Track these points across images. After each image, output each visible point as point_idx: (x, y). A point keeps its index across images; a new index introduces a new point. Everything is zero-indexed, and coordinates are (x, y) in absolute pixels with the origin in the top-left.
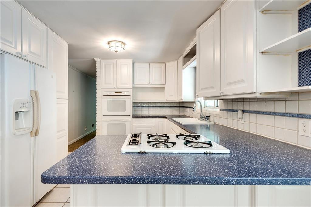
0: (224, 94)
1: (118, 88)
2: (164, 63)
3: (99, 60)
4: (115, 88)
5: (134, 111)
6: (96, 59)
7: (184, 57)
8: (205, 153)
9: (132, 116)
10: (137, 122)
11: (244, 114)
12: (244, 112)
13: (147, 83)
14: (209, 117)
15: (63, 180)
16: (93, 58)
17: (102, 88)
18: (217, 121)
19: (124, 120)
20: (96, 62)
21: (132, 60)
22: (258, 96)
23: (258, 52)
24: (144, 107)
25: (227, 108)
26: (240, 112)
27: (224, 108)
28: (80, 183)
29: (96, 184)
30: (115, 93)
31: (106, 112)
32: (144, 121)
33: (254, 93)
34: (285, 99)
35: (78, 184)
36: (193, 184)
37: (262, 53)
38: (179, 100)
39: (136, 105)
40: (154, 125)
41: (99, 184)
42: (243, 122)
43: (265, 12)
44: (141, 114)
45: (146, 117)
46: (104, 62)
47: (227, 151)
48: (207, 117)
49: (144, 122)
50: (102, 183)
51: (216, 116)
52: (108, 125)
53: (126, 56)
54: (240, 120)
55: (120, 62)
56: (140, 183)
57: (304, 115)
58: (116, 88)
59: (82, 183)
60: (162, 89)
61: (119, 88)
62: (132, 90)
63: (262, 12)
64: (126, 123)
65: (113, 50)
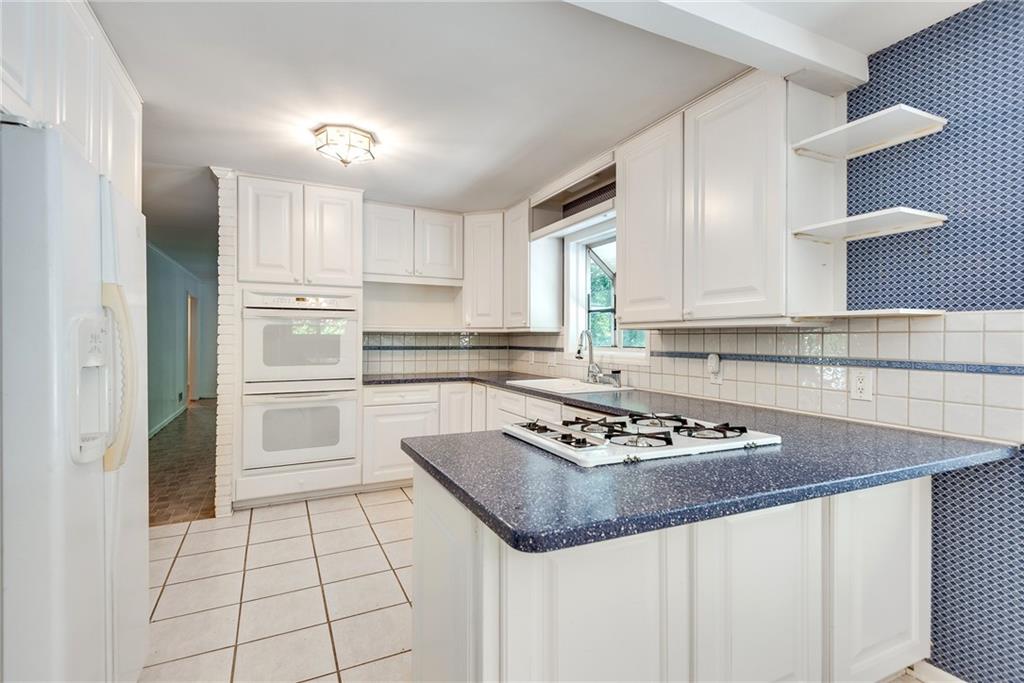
0: (696, 317)
1: (309, 284)
2: (460, 213)
3: (230, 175)
4: (296, 283)
5: (366, 362)
6: (216, 171)
7: (536, 207)
8: (745, 448)
9: (360, 379)
10: (378, 400)
11: (723, 362)
12: (721, 357)
13: (406, 271)
14: (619, 372)
15: (585, 534)
16: (207, 165)
17: (240, 279)
18: (641, 382)
19: (332, 396)
20: (215, 180)
21: (363, 191)
22: (788, 322)
23: (789, 233)
24: (387, 348)
25: (672, 350)
26: (713, 361)
27: (664, 350)
28: (622, 535)
29: (653, 529)
30: (298, 299)
31: (258, 368)
32: (403, 394)
33: (782, 317)
34: (820, 330)
35: (617, 537)
36: (808, 498)
37: (796, 234)
38: (509, 328)
39: (374, 343)
40: (435, 406)
41: (658, 528)
42: (720, 381)
43: (800, 152)
44: (389, 371)
45: (398, 382)
46: (250, 186)
47: (777, 439)
48: (613, 372)
49: (402, 397)
50: (664, 526)
51: (638, 369)
52: (267, 416)
53: (340, 176)
54: (712, 376)
55: (317, 192)
56: (731, 514)
57: (858, 361)
58: (301, 281)
59: (626, 533)
60: (451, 292)
61: (313, 282)
62: (361, 290)
63: (796, 150)
64: (339, 405)
65: (331, 154)
